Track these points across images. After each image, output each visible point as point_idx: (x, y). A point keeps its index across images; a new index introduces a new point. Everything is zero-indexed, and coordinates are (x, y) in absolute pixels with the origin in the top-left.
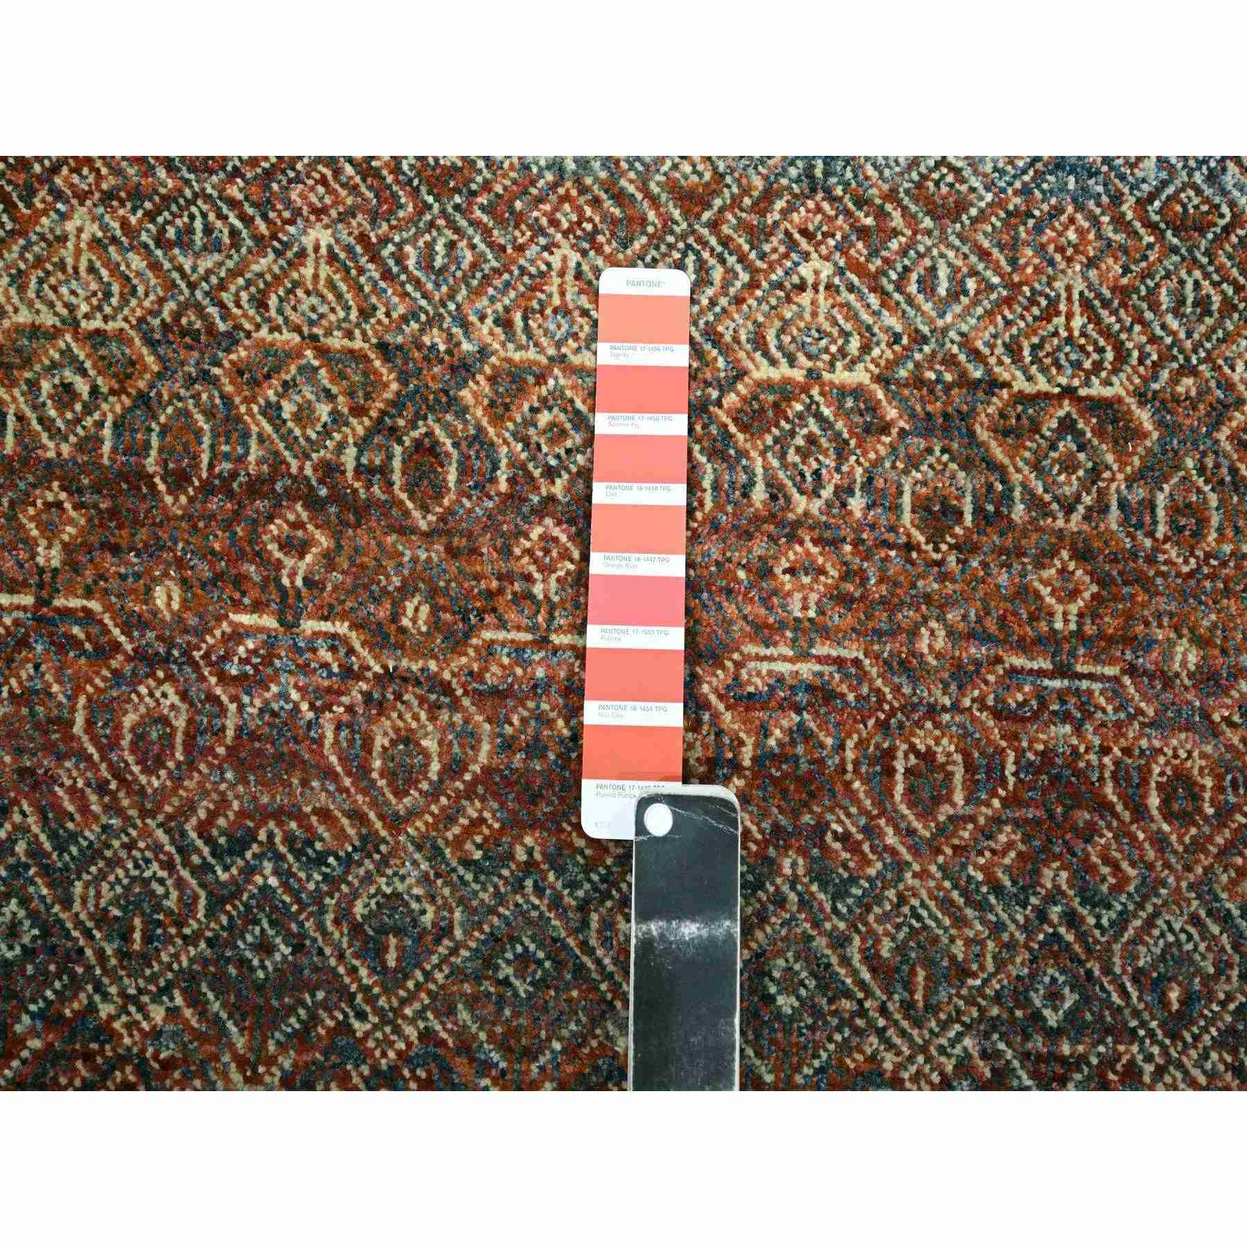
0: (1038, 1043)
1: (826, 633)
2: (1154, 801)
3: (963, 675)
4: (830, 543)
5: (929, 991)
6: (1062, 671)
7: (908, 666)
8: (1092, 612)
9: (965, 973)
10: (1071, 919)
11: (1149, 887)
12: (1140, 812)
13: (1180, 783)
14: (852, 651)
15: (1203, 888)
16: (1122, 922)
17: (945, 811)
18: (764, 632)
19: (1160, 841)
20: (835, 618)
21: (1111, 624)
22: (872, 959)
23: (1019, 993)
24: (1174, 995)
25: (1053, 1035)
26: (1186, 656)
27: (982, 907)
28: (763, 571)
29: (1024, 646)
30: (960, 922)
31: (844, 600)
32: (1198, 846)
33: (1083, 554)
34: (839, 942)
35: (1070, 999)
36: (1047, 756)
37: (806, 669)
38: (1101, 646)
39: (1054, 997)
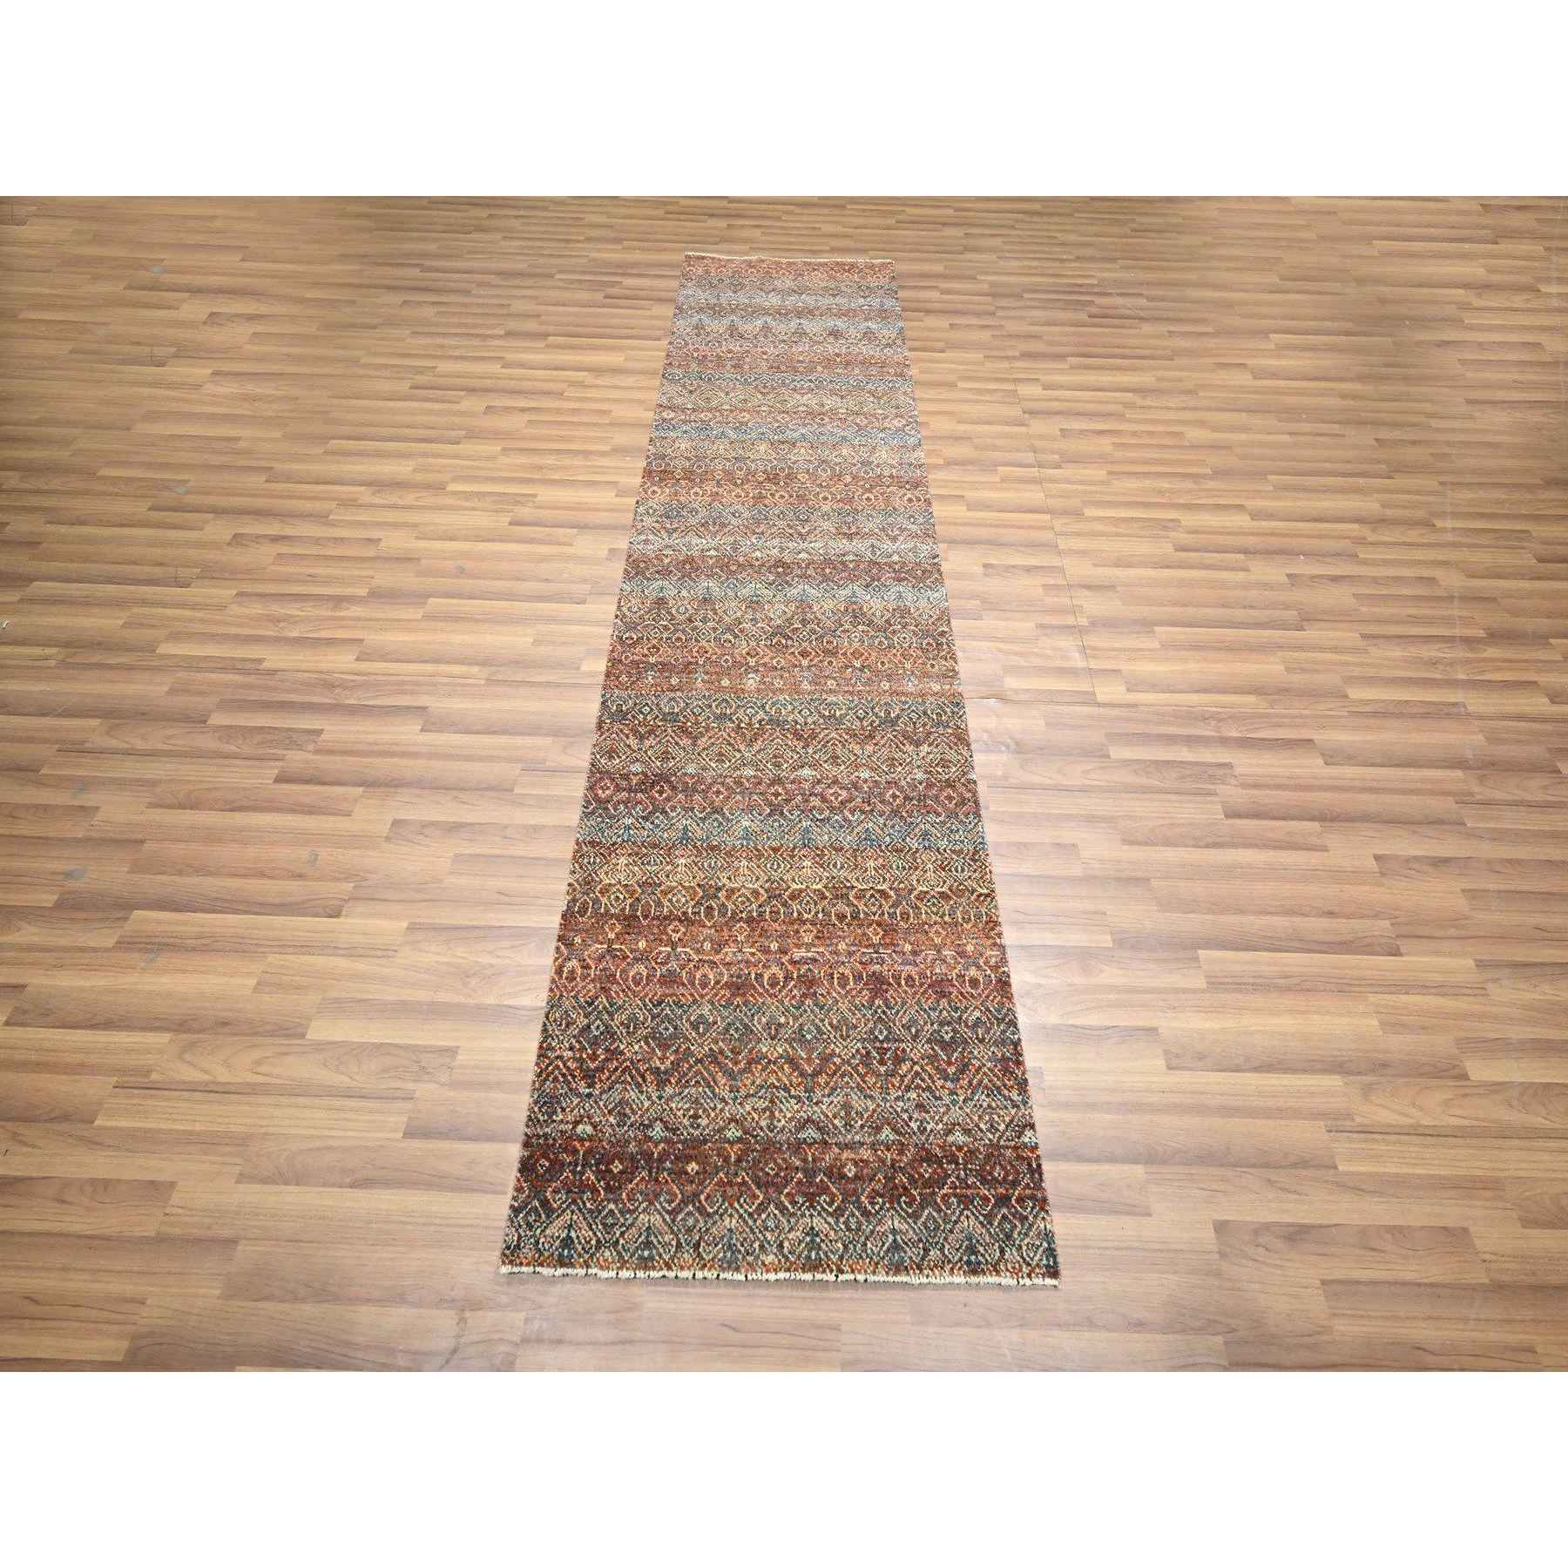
0: (878, 1044)
1: (814, 946)
2: (903, 982)
3: (850, 954)
4: (813, 924)
5: (847, 1032)
6: (876, 952)
7: (836, 953)
8: (883, 937)
9: (856, 1027)
10: (884, 1012)
11: (904, 1004)
12: (899, 985)
13: (910, 977)
14: (821, 950)
15: (918, 1003)
16: (898, 1012)
17: (848, 988)
18: (798, 946)
19: (906, 992)
20: (816, 942)
21: (888, 941)
22: (831, 1024)
23: (872, 1032)
24: (913, 1030)
25: (881, 1042)
26: (908, 947)
27: (860, 1010)
28: (797, 932)
29: (866, 947)
30: (854, 1014)
31: (818, 938)
32: (915, 993)
33: (879, 924)
34: (822, 1021)
35: (885, 1033)
36: (874, 973)
37: (810, 955)
38: (886, 946)
39: (881, 1032)
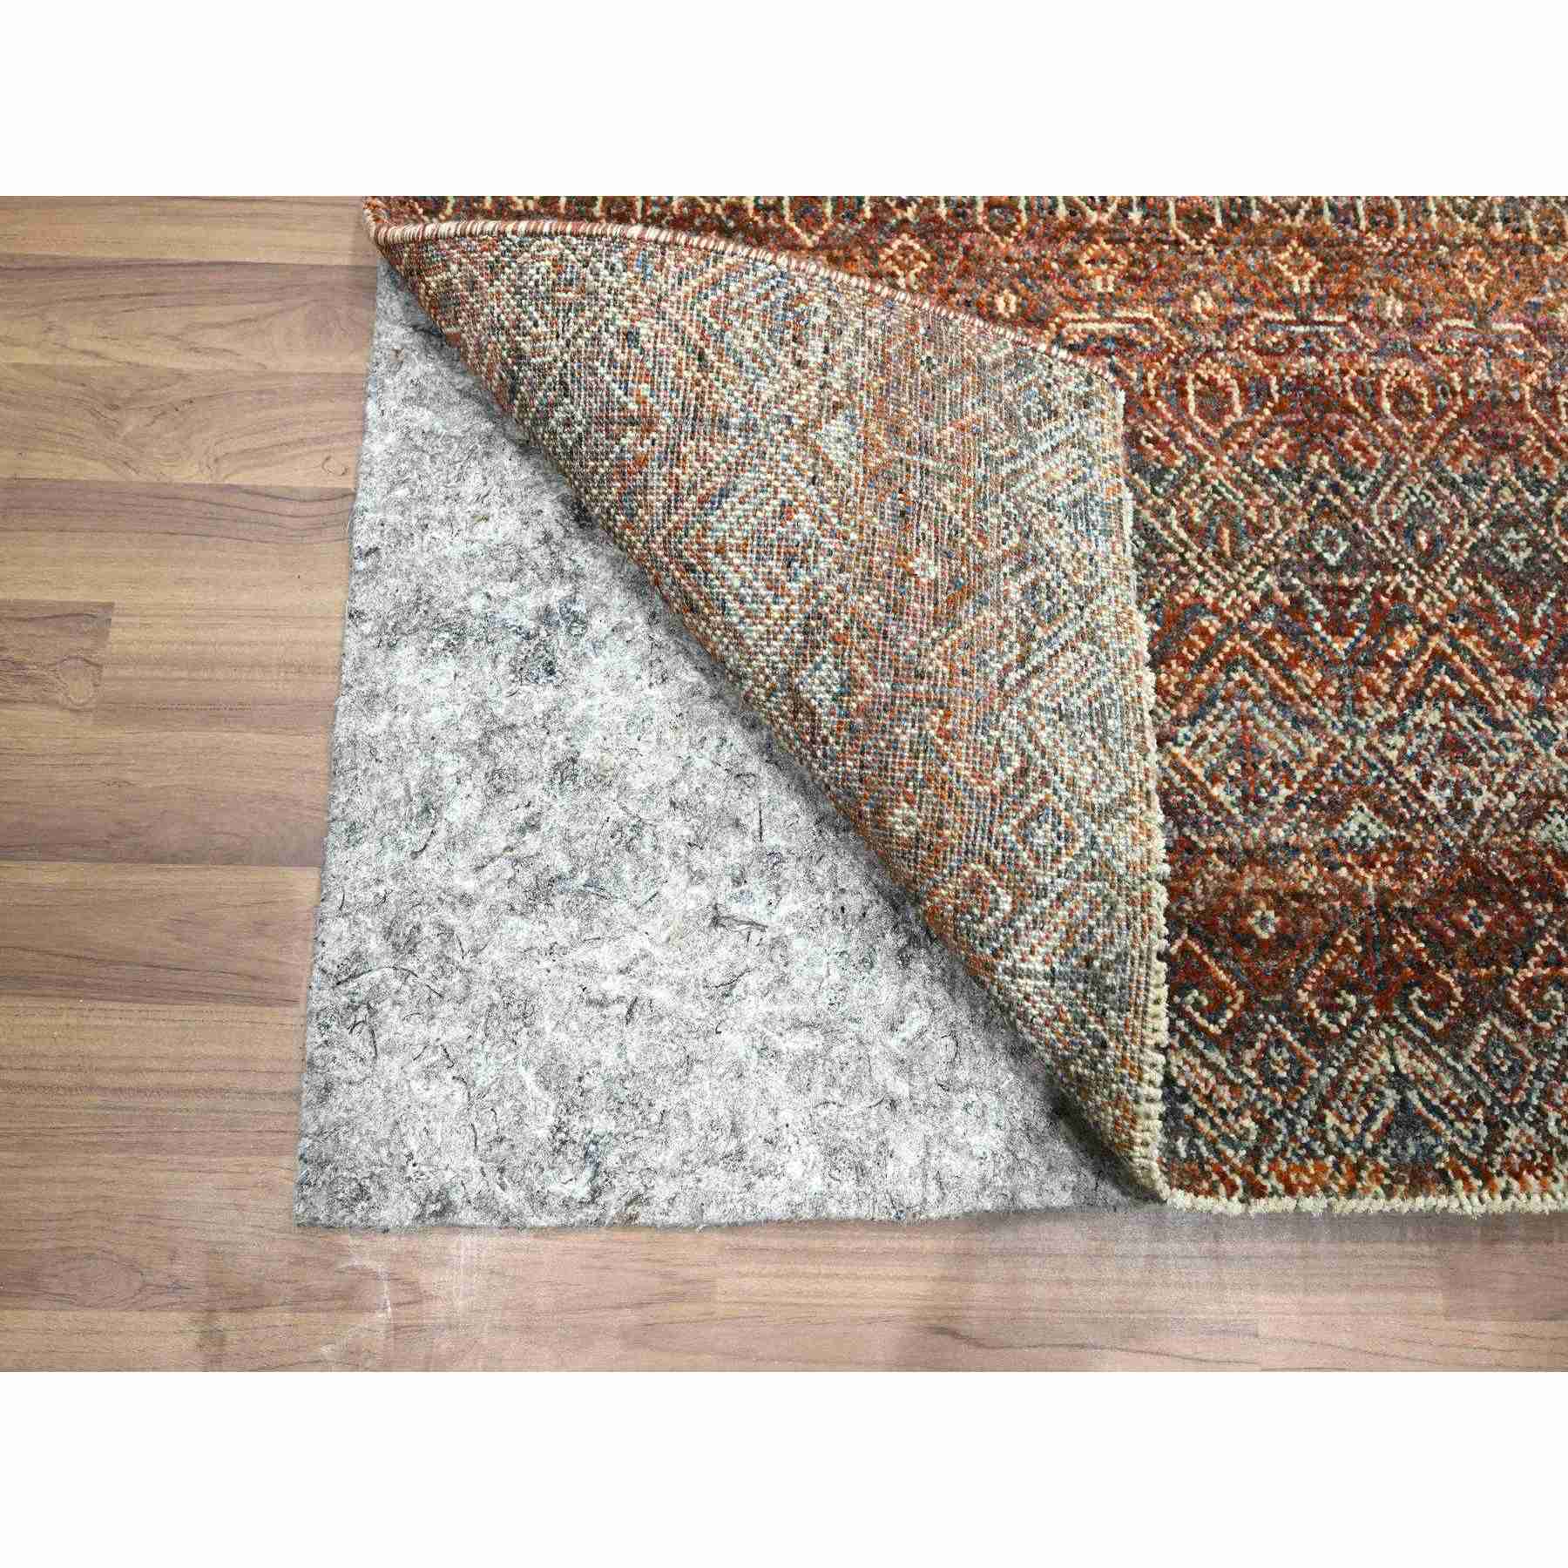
0: (1323, 578)
1: (1123, 302)
2: (1386, 405)
3: (1229, 325)
4: (1118, 241)
5: (1234, 543)
6: (1303, 321)
7: (1185, 321)
8: (1323, 274)
9: (1259, 531)
10: (1336, 489)
11: (1392, 464)
12: (1376, 412)
13: (1402, 392)
14: (1143, 313)
15: (1432, 461)
16: (1375, 489)
17: (1228, 420)
18: (1079, 304)
19: (1396, 432)
20: (1129, 291)
21: (1336, 288)
22: (1186, 524)
23: (1304, 542)
24: (1423, 539)
25: (1335, 571)
26: (1394, 308)
27: (1266, 483)
28: (1070, 262)
29: (1275, 305)
30: (1252, 495)
31: (1133, 279)
32: (1423, 435)
33: (1308, 241)
34: (1160, 513)
35: (1343, 546)
36: (1301, 379)
37: (1111, 328)
38: (1331, 302)
39: (1331, 545)
